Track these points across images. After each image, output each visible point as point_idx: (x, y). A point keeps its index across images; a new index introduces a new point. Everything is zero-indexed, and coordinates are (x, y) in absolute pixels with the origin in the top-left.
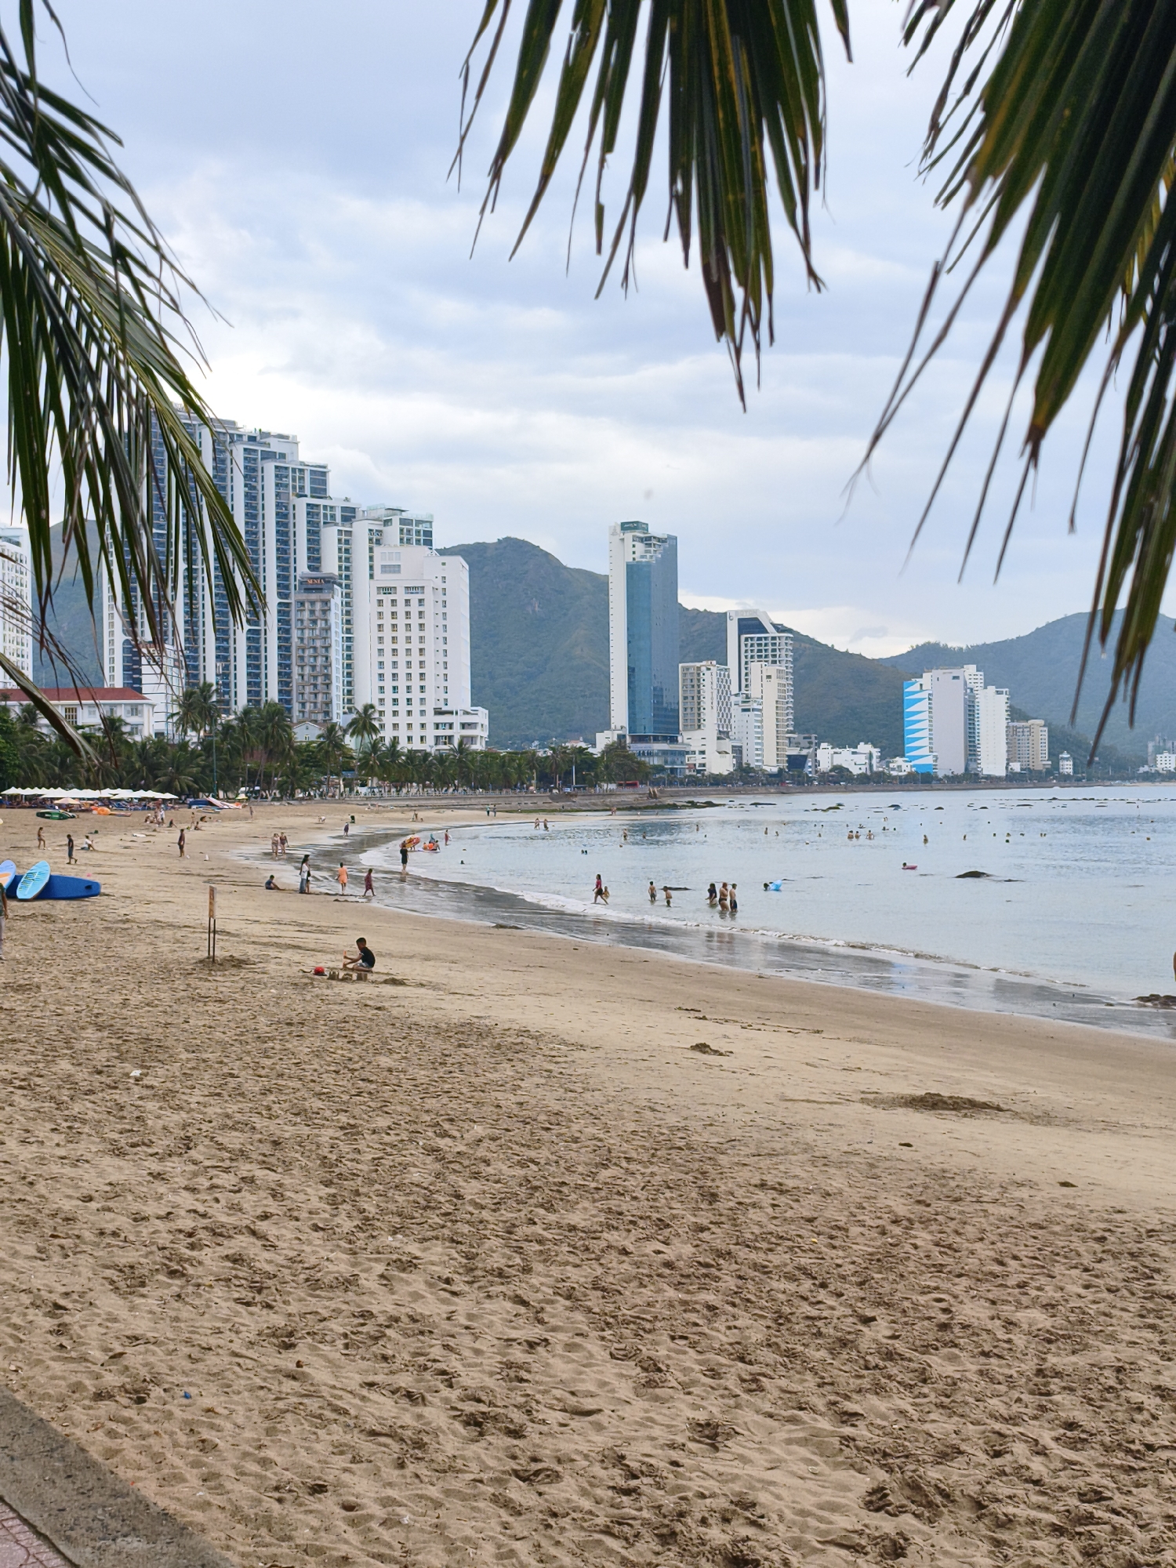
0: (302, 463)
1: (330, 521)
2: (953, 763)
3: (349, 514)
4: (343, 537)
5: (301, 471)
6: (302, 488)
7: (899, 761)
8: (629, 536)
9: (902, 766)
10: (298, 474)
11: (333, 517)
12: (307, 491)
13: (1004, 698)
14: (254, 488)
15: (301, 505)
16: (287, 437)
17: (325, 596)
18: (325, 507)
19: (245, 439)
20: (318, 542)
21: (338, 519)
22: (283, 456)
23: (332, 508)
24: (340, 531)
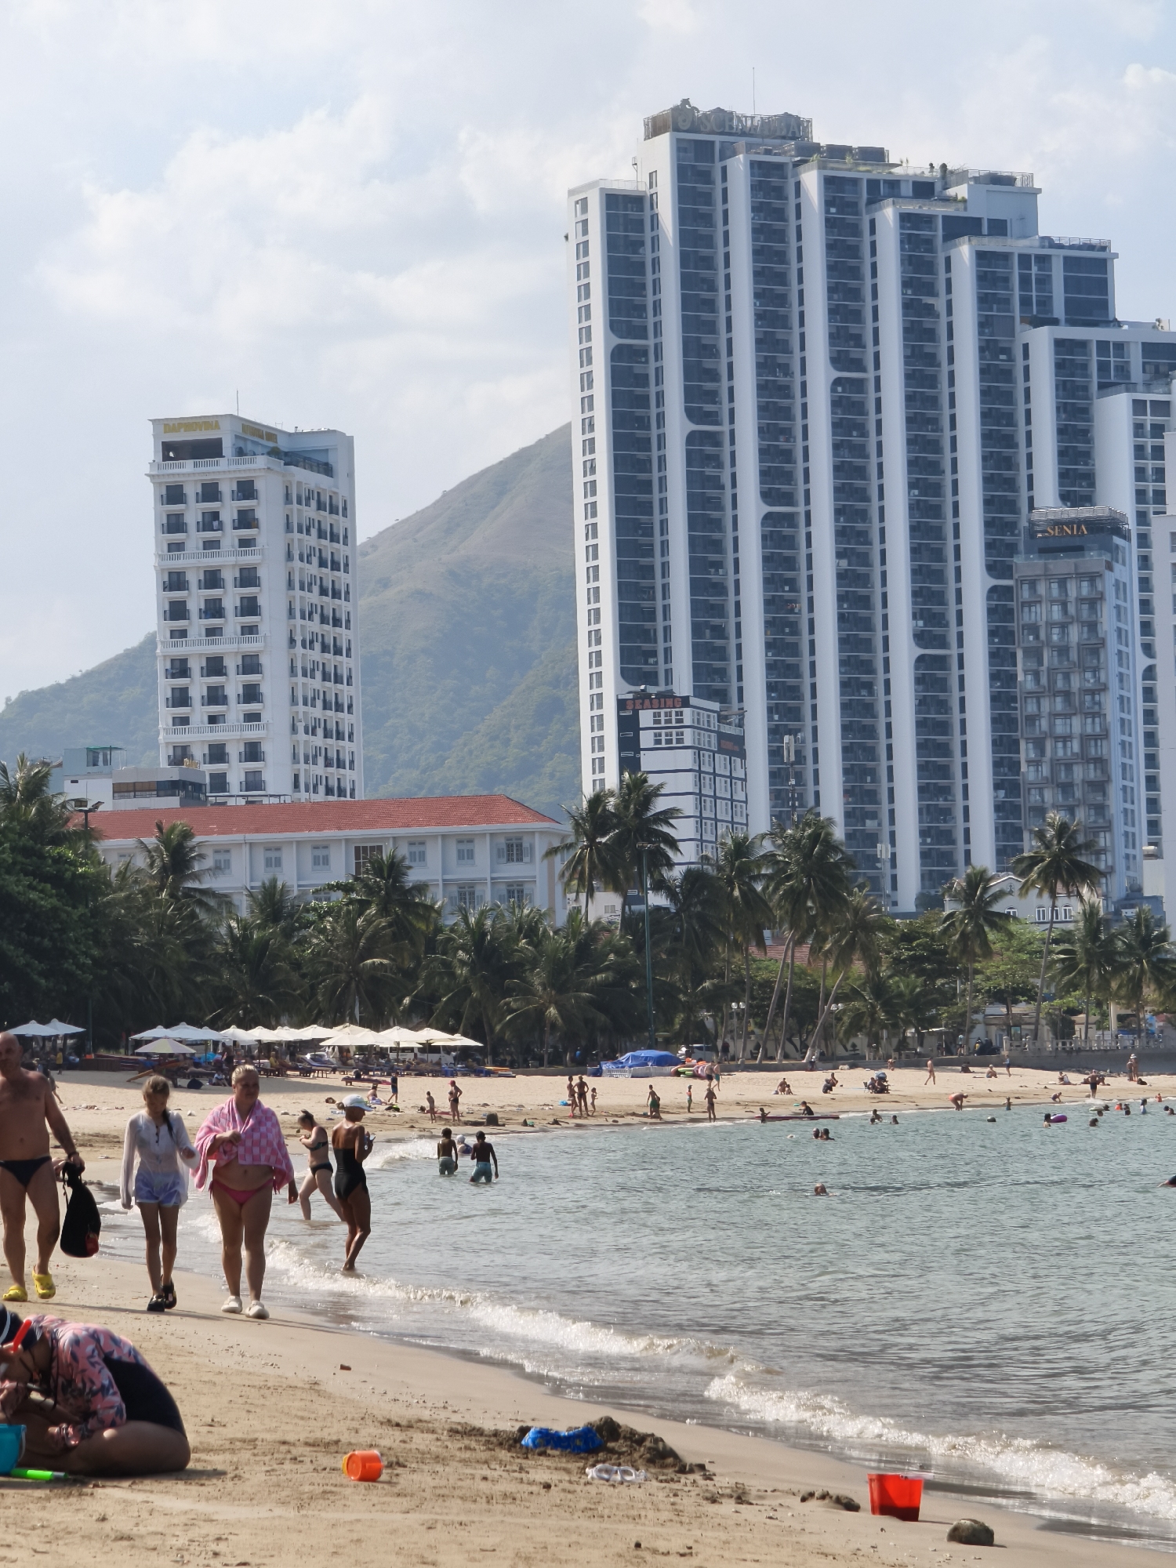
0: (1049, 242)
1: (1115, 379)
3: (1163, 359)
4: (1149, 419)
5: (1043, 260)
6: (1045, 303)
10: (1034, 270)
11: (1123, 370)
12: (1059, 310)
14: (930, 310)
15: (1041, 342)
16: (1009, 181)
17: (1093, 559)
18: (1103, 346)
19: (907, 189)
20: (1085, 435)
21: (1137, 373)
22: (999, 228)
23: (1120, 347)
24: (1139, 407)
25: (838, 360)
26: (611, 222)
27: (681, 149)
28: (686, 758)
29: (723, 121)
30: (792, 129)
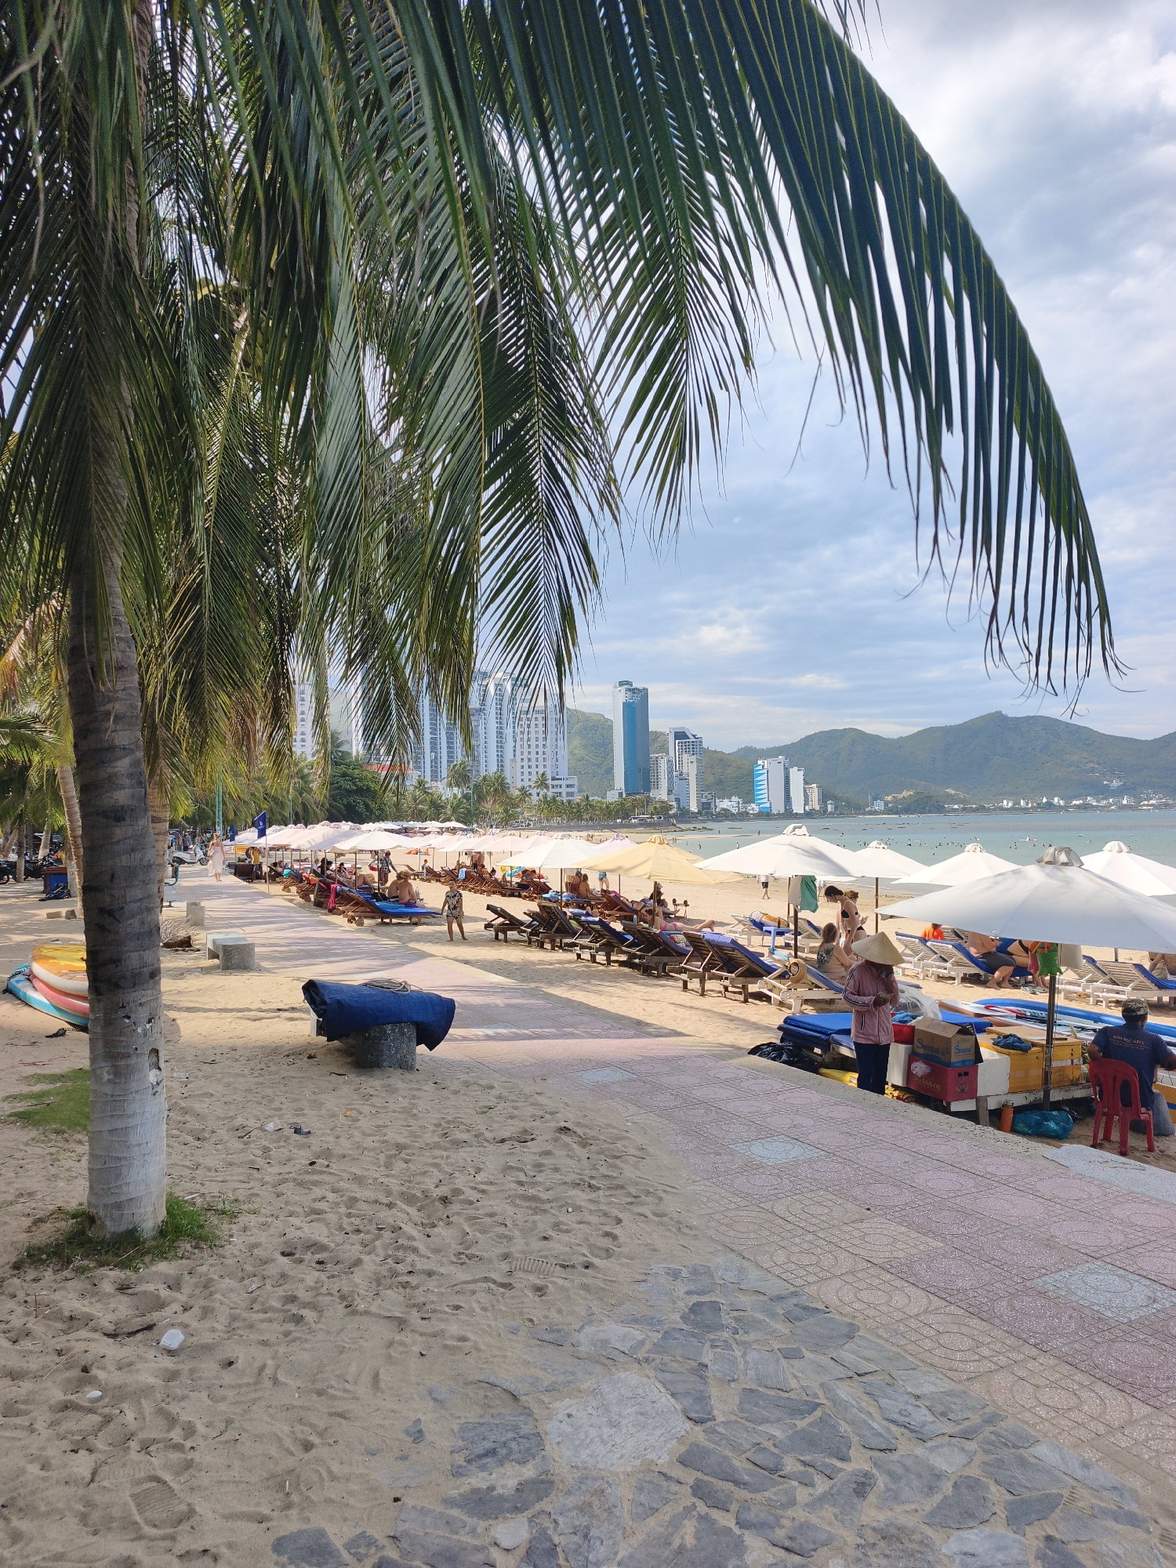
2: (778, 807)
3: (485, 676)
7: (753, 805)
8: (623, 688)
9: (753, 808)
13: (802, 773)
17: (477, 717)
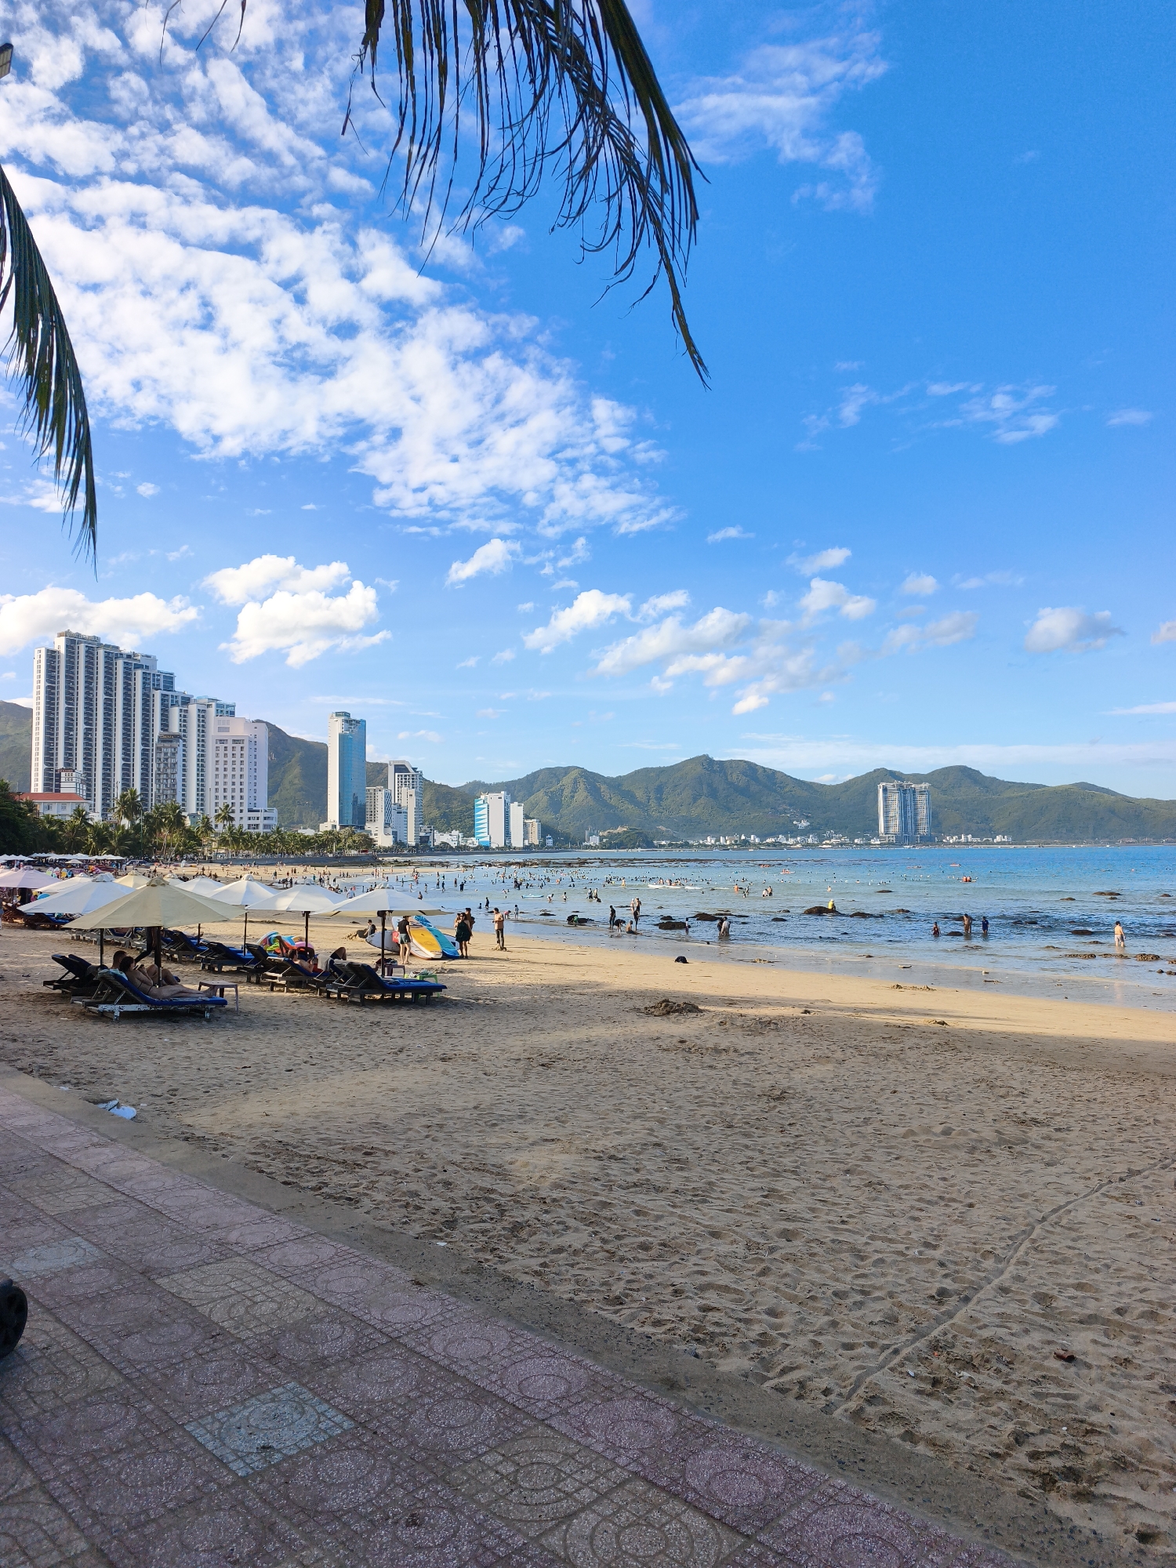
0: (159, 671)
1: (175, 704)
2: (498, 841)
3: (186, 701)
4: (182, 713)
5: (158, 676)
6: (158, 685)
7: (473, 839)
8: (340, 719)
9: (473, 842)
10: (156, 677)
11: (177, 701)
12: (162, 687)
13: (522, 808)
14: (130, 684)
15: (158, 695)
16: (150, 657)
17: (174, 744)
18: (172, 696)
19: (125, 656)
20: (167, 716)
21: (180, 703)
22: (147, 667)
23: (176, 697)
24: (181, 710)
25: (106, 694)
26: (47, 655)
27: (67, 640)
28: (74, 785)
29: (78, 635)
30: (96, 639)
